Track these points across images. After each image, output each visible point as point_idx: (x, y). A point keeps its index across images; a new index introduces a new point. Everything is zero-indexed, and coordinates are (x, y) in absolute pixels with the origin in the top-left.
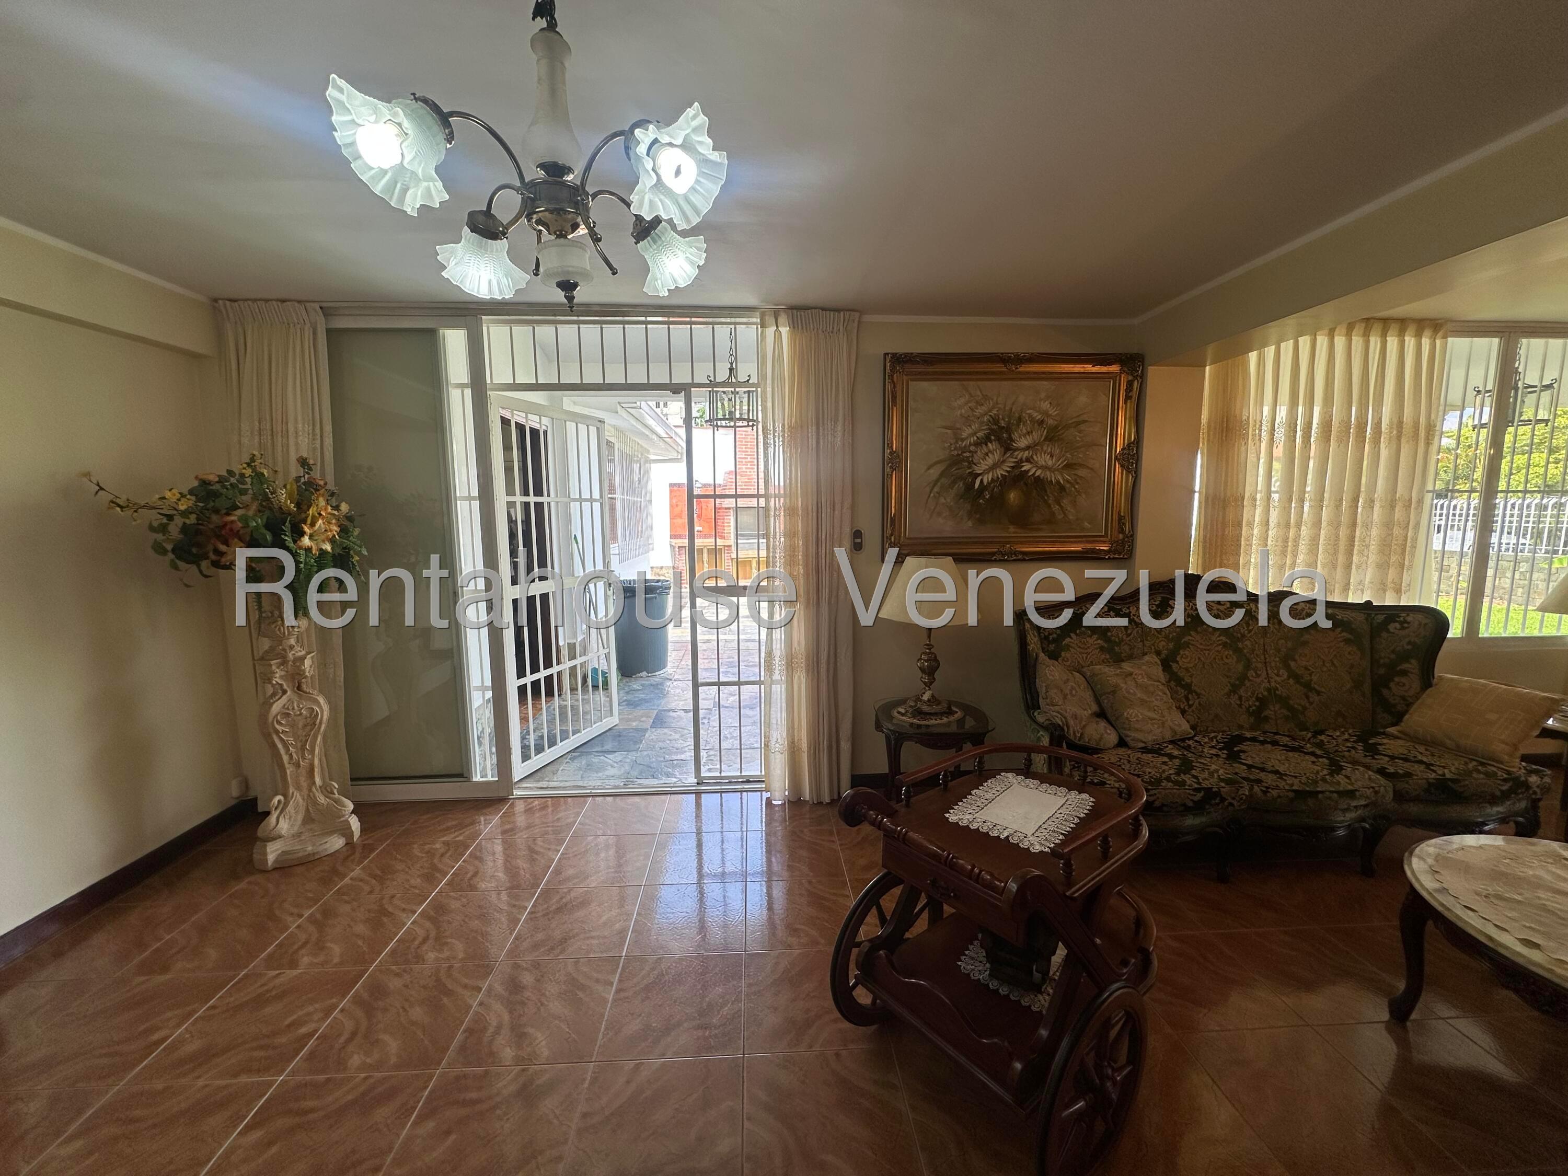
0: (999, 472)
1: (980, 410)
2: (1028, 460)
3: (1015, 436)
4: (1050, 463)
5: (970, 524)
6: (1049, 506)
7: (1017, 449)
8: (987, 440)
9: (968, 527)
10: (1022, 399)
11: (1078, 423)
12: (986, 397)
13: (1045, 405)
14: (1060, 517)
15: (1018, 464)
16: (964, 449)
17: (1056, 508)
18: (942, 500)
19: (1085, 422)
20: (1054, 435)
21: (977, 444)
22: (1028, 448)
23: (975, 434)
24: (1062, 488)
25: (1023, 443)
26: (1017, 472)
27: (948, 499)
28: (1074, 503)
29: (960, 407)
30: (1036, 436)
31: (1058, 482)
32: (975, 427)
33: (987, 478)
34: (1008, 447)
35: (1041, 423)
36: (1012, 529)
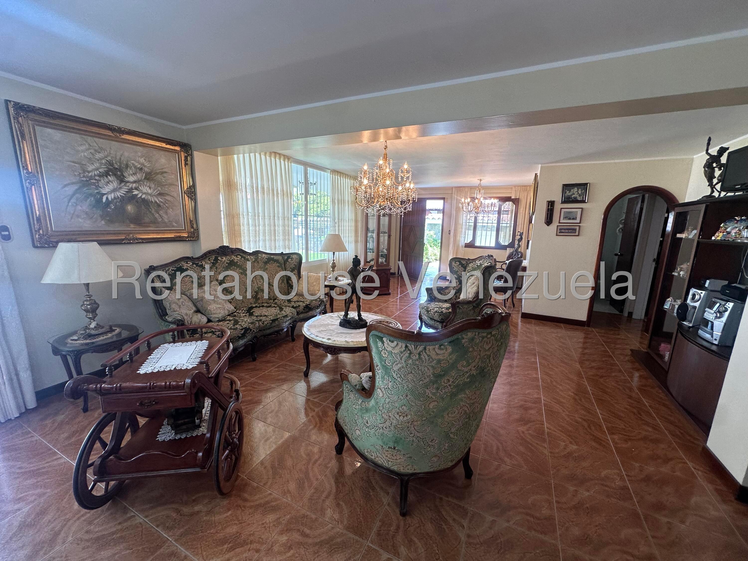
0: (118, 194)
1: (98, 156)
2: (136, 189)
3: (126, 174)
4: (149, 191)
5: (103, 222)
6: (153, 214)
7: (128, 182)
9: (102, 225)
10: (126, 154)
11: (163, 173)
12: (101, 149)
13: (142, 160)
14: (160, 220)
15: (131, 190)
16: (91, 178)
17: (157, 215)
18: (79, 208)
19: (166, 172)
20: (149, 177)
21: (99, 176)
22: (135, 182)
23: (97, 169)
24: (159, 206)
25: (131, 179)
26: (130, 195)
27: (85, 207)
28: (166, 213)
29: (83, 151)
30: (139, 176)
31: (156, 202)
32: (97, 165)
33: (111, 197)
34: (122, 180)
35: (141, 169)
36: (132, 226)
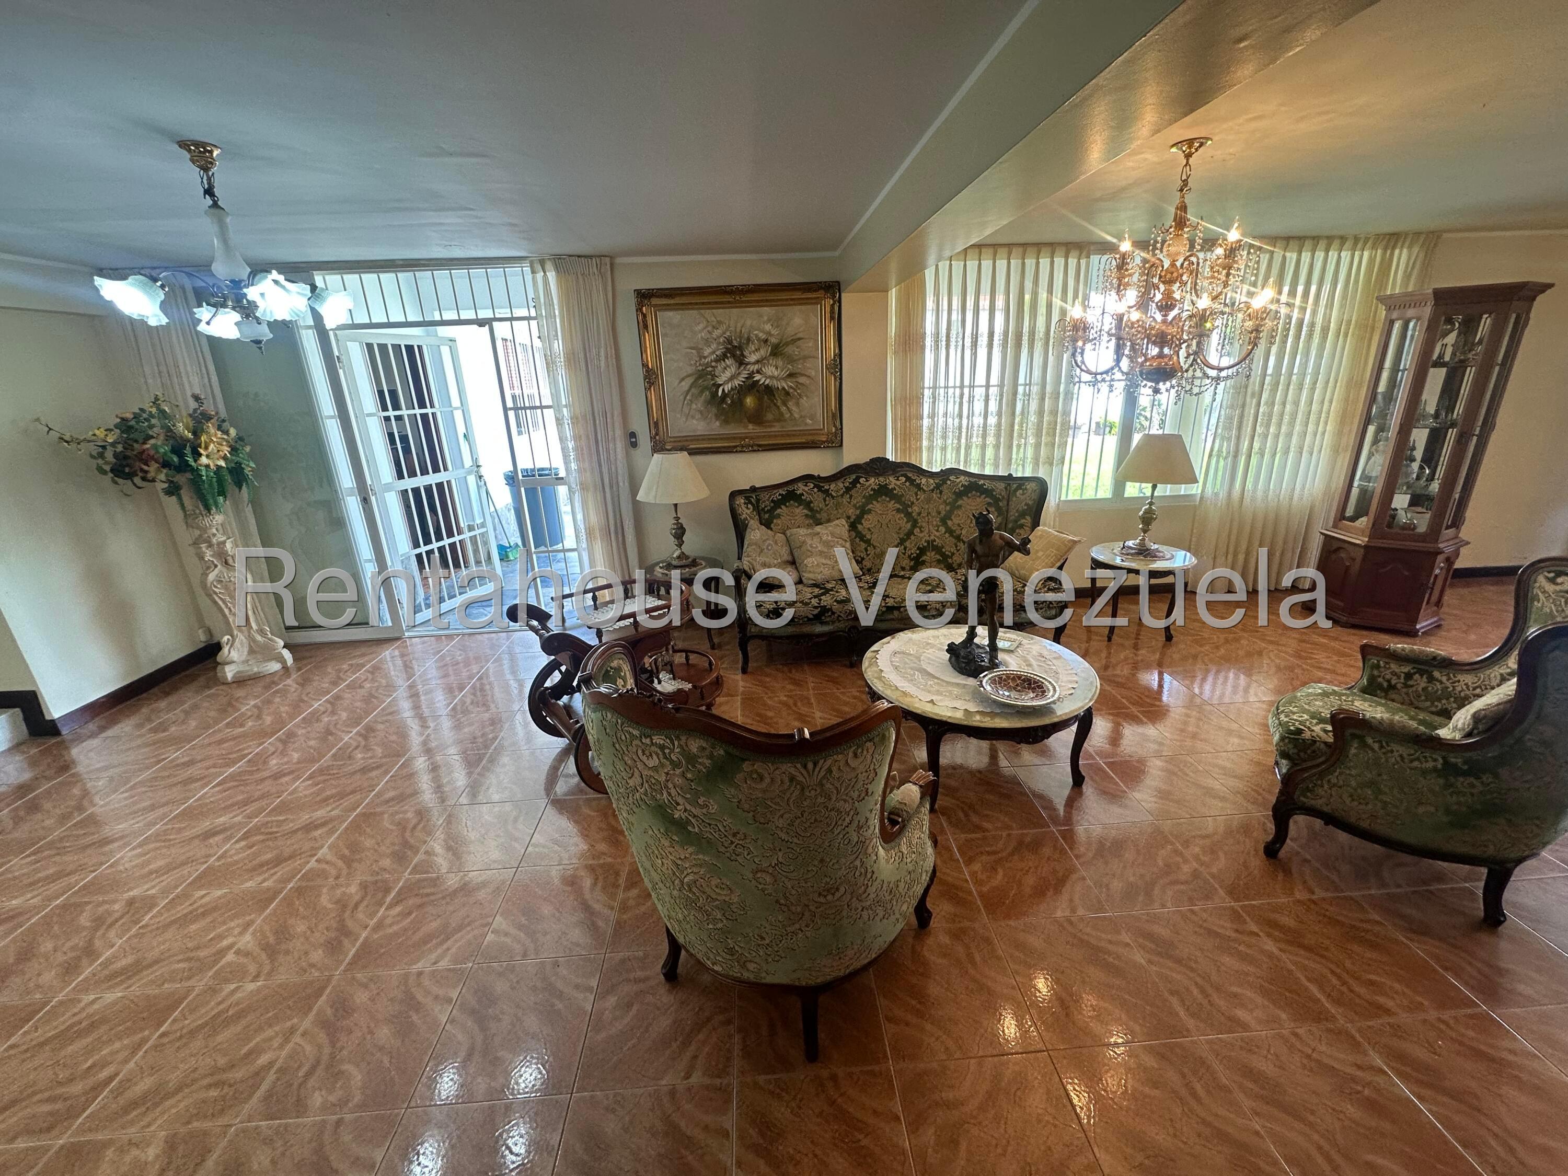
0: (736, 382)
1: (717, 333)
2: (758, 372)
3: (746, 353)
4: (776, 373)
5: (718, 423)
6: (778, 407)
7: (747, 364)
8: (724, 357)
9: (716, 427)
10: (748, 323)
11: (794, 341)
12: (720, 322)
13: (768, 327)
14: (787, 416)
15: (751, 376)
16: (708, 365)
17: (783, 409)
18: (694, 406)
19: (799, 339)
20: (776, 351)
21: (717, 361)
22: (757, 362)
23: (714, 352)
24: (787, 393)
25: (753, 358)
26: (750, 381)
27: (699, 404)
28: (797, 404)
29: (700, 332)
30: (763, 352)
31: (784, 388)
32: (714, 346)
33: (727, 388)
34: (741, 362)
35: (766, 341)
36: (751, 426)
